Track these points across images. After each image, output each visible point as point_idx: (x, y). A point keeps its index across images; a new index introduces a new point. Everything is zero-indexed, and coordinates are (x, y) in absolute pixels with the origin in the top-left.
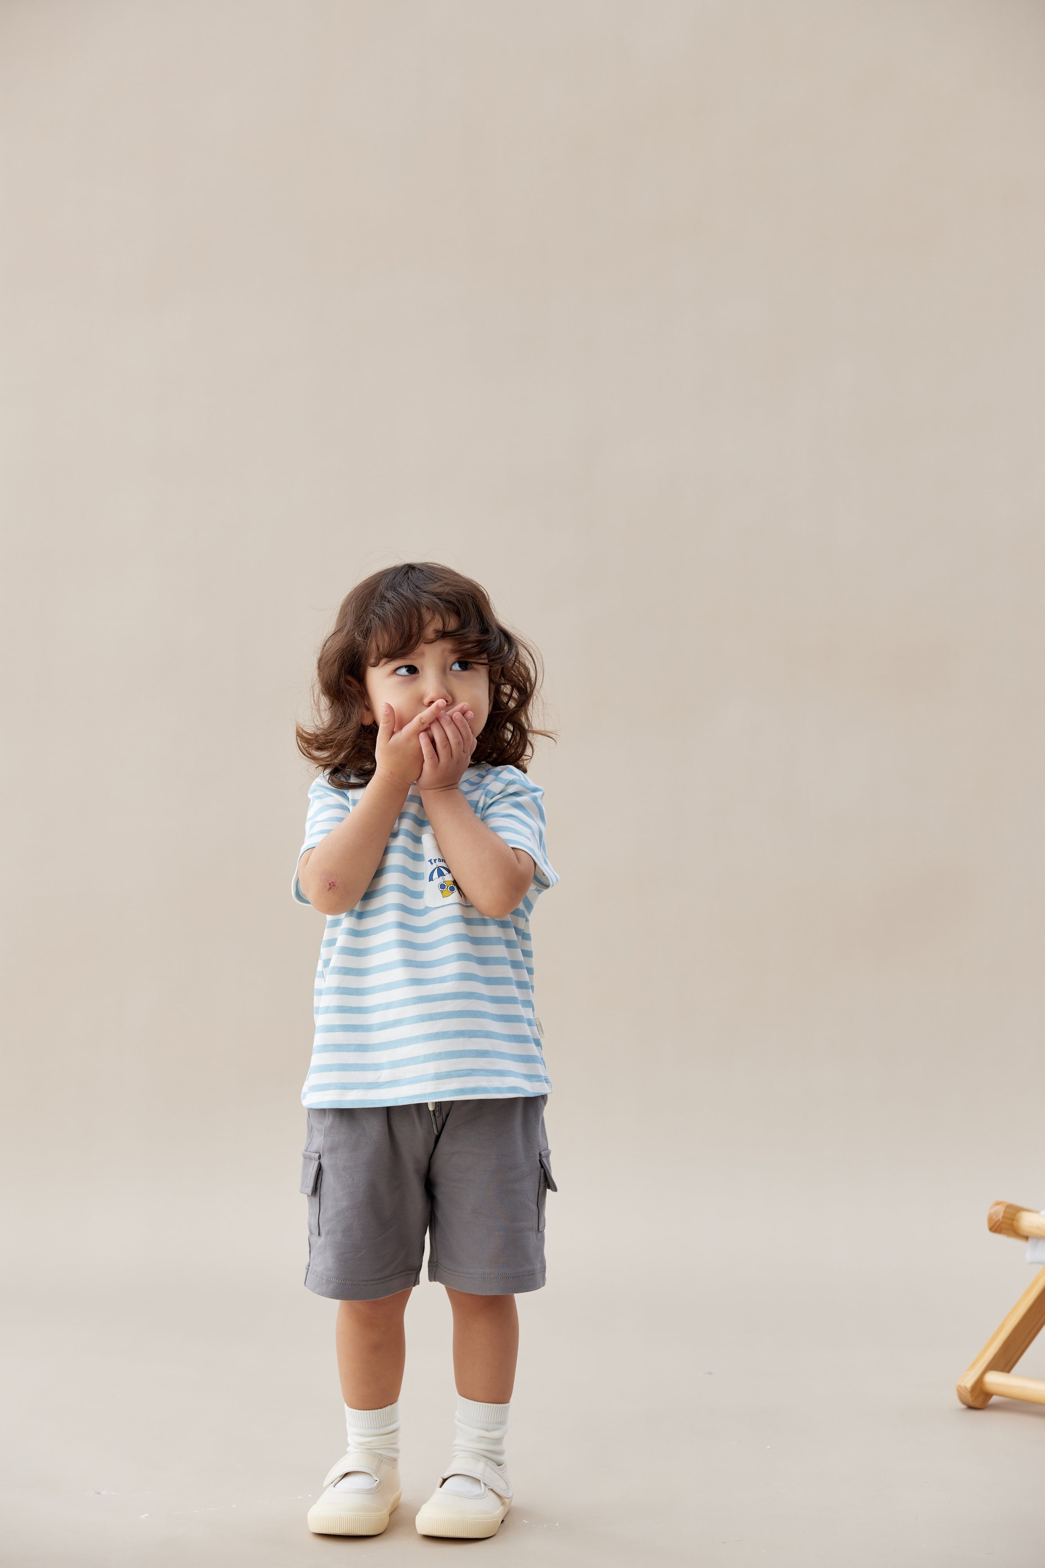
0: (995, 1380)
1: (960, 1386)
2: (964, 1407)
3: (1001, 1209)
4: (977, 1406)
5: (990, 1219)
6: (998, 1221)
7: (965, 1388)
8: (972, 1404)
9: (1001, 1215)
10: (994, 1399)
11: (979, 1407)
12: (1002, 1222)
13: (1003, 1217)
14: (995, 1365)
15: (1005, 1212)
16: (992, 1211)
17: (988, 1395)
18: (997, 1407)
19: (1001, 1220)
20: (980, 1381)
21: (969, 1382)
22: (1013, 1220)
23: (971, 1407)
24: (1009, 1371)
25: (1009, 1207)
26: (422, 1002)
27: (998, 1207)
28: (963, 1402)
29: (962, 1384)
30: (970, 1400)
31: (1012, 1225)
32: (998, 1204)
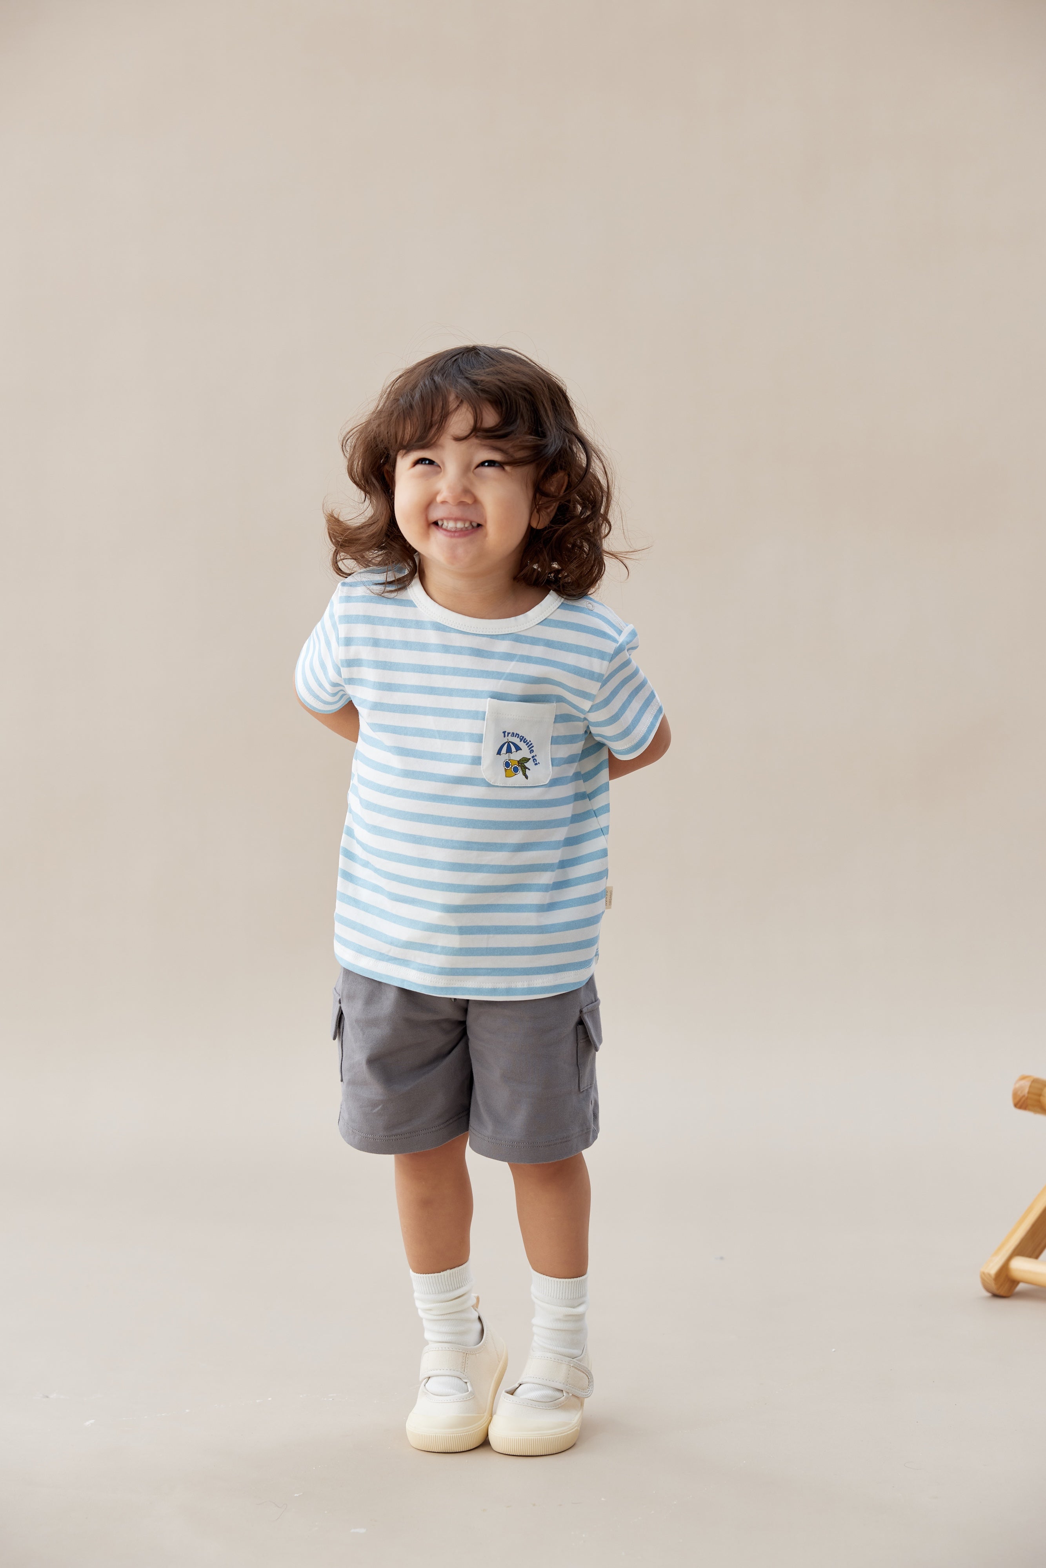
0: (1022, 1266)
1: (984, 1273)
2: (989, 1294)
3: (1026, 1084)
4: (1002, 1293)
5: (1015, 1095)
6: (1024, 1096)
7: (989, 1275)
8: (997, 1292)
9: (1026, 1090)
10: (1021, 1287)
11: (1004, 1295)
12: (1027, 1098)
13: (1029, 1093)
14: (1022, 1250)
15: (1030, 1087)
16: (1018, 1085)
17: (1014, 1282)
18: (1024, 1295)
19: (1026, 1095)
20: (1005, 1269)
21: (993, 1268)
22: (1040, 1095)
23: (996, 1296)
24: (1037, 1257)
25: (1035, 1081)
26: (450, 891)
27: (1022, 1082)
28: (988, 1290)
29: (986, 1271)
30: (993, 1286)
31: (1039, 1101)
32: (1023, 1078)
